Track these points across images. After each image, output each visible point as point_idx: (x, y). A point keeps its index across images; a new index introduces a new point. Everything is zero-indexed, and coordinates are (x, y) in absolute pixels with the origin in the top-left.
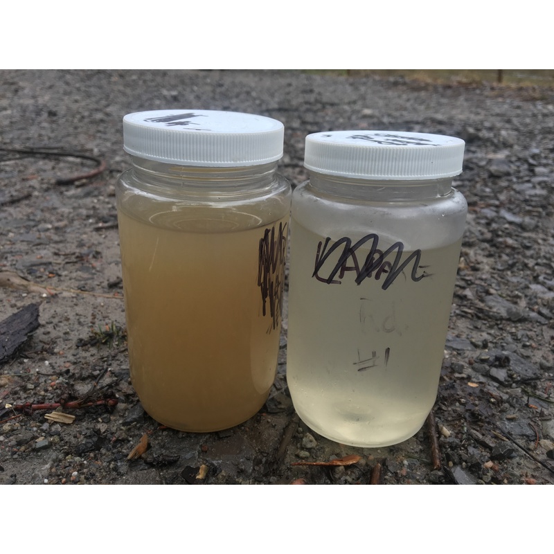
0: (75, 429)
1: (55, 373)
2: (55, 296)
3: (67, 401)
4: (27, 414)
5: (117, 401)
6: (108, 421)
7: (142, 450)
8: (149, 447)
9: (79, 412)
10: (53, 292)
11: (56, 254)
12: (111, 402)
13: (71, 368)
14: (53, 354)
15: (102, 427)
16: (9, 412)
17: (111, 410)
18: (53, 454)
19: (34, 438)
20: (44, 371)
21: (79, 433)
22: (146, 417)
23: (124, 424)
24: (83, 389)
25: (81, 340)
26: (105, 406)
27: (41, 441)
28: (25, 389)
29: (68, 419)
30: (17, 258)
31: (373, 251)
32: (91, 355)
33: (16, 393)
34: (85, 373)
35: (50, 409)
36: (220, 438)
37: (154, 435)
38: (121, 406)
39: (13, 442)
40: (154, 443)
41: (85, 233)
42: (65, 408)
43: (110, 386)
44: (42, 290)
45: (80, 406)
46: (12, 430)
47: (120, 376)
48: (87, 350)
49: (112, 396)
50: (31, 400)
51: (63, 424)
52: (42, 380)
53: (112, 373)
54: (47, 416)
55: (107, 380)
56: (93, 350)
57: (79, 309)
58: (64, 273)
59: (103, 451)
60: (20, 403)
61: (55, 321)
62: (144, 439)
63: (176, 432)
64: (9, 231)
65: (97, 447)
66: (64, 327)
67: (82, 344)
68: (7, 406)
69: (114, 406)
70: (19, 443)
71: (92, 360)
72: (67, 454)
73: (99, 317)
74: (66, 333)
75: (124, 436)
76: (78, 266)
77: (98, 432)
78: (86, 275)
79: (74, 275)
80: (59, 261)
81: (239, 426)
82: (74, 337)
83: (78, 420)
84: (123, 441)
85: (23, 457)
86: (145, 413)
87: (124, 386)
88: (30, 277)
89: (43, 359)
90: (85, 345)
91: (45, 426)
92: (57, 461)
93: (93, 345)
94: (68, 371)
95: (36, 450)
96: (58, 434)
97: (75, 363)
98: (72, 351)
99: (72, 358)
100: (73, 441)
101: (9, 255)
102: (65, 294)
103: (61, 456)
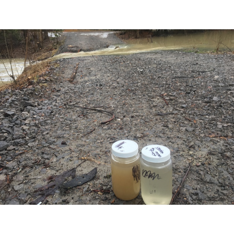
0: (102, 196)
1: (99, 184)
2: (100, 164)
3: (102, 190)
4: (95, 192)
5: (110, 191)
6: (108, 195)
7: (113, 202)
8: (114, 201)
9: (103, 193)
10: (100, 163)
11: (101, 151)
12: (109, 191)
13: (102, 183)
14: (99, 179)
15: (107, 196)
16: (92, 191)
17: (109, 193)
18: (99, 200)
19: (96, 197)
20: (98, 183)
21: (103, 197)
22: (115, 196)
23: (111, 196)
24: (104, 188)
25: (104, 176)
26: (108, 192)
27: (97, 197)
28: (94, 187)
29: (102, 194)
30: (92, 152)
31: (150, 173)
32: (106, 180)
33: (93, 187)
34: (105, 185)
35: (99, 191)
36: (127, 202)
37: (116, 199)
38: (111, 192)
39: (93, 197)
40: (116, 201)
41: (107, 144)
42: (101, 192)
43: (109, 188)
44: (97, 162)
45: (103, 192)
46: (92, 195)
47: (111, 186)
48: (105, 179)
49: (109, 190)
50: (95, 189)
51: (101, 195)
52: (97, 185)
53: (110, 185)
54: (98, 193)
55: (109, 186)
56: (107, 179)
57: (104, 168)
58: (102, 157)
59: (107, 201)
60: (94, 189)
61: (100, 171)
62: (114, 200)
63: (120, 199)
64: (91, 143)
65: (106, 200)
66: (101, 173)
67: (105, 177)
68: (92, 190)
69: (109, 192)
70: (94, 197)
71: (106, 181)
72: (101, 200)
73: (108, 171)
74: (102, 174)
75: (110, 199)
76: (105, 155)
77: (106, 197)
78: (107, 158)
79: (104, 158)
80: (101, 153)
81: (132, 200)
82: (103, 175)
83: (103, 194)
84: (110, 200)
85: (94, 200)
86: (115, 195)
87: (112, 188)
88: (95, 158)
89: (97, 180)
90: (105, 178)
91: (98, 195)
92: (99, 201)
93: (107, 178)
94: (102, 184)
95: (96, 199)
96: (100, 196)
97: (103, 182)
98: (103, 179)
99: (102, 180)
100: (102, 198)
101: (91, 151)
102: (102, 164)
103: (100, 201)
